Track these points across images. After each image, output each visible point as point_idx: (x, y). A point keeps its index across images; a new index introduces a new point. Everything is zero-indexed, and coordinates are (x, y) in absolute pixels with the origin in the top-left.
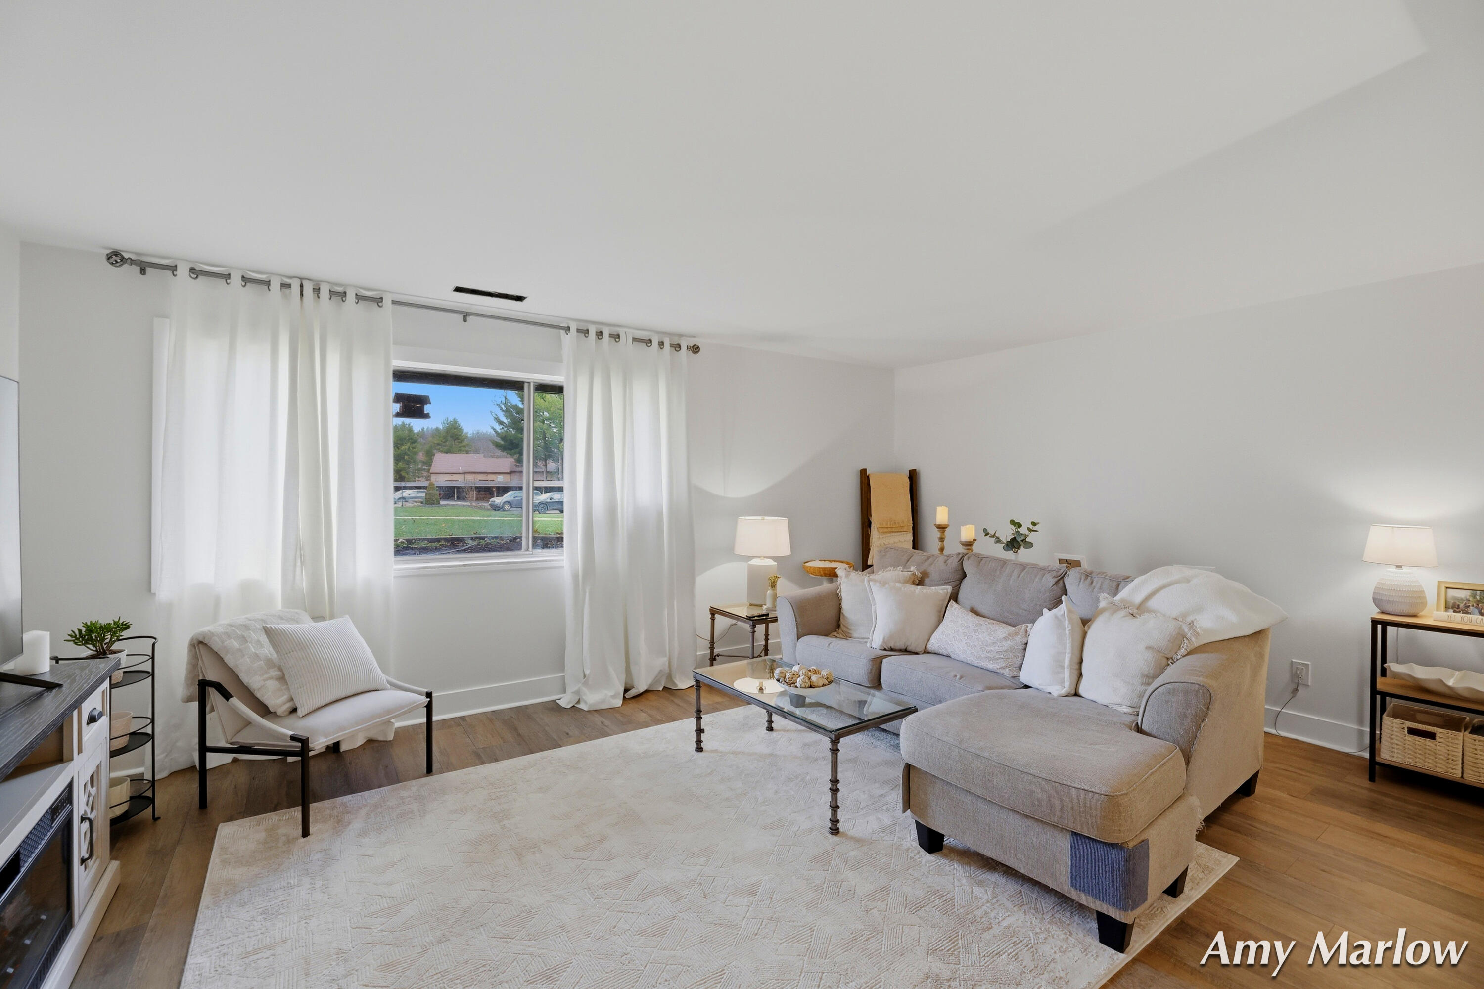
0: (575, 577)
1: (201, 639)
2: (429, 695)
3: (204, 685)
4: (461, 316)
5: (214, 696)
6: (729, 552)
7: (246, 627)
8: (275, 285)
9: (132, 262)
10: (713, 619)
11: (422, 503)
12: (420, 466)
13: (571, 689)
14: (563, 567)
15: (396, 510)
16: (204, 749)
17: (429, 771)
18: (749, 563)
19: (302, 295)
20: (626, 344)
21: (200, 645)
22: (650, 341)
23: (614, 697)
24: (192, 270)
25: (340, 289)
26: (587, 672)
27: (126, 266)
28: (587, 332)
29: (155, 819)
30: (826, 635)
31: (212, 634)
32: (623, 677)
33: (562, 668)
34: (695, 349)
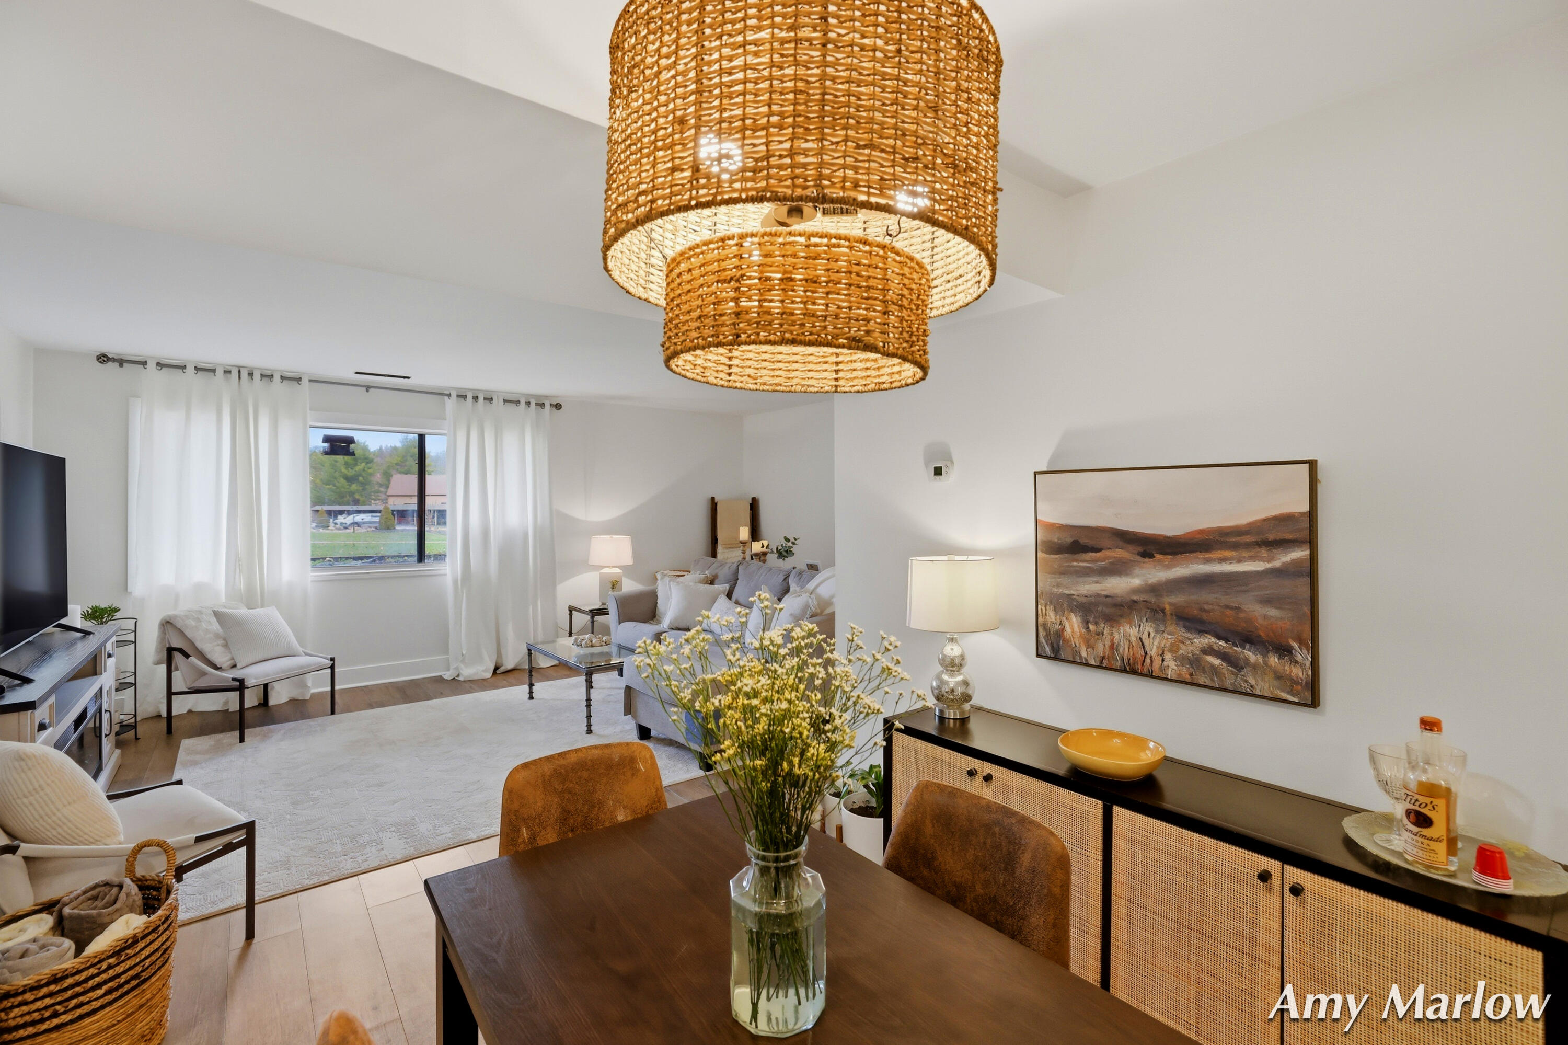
0: (455, 582)
1: (168, 620)
2: (332, 659)
3: (170, 651)
4: (365, 389)
5: (177, 657)
6: (585, 565)
7: (200, 612)
8: (220, 372)
9: (114, 360)
10: (571, 615)
11: (376, 528)
12: (377, 488)
13: (453, 666)
14: (446, 575)
15: (312, 534)
16: (170, 694)
17: (333, 712)
18: (602, 571)
19: (239, 378)
20: (498, 403)
21: (167, 624)
22: (519, 402)
23: (484, 671)
24: (158, 364)
25: (268, 373)
26: (464, 653)
27: (110, 363)
28: (465, 397)
29: (137, 739)
30: (645, 622)
31: (176, 616)
32: (494, 657)
33: (446, 651)
34: (558, 406)
